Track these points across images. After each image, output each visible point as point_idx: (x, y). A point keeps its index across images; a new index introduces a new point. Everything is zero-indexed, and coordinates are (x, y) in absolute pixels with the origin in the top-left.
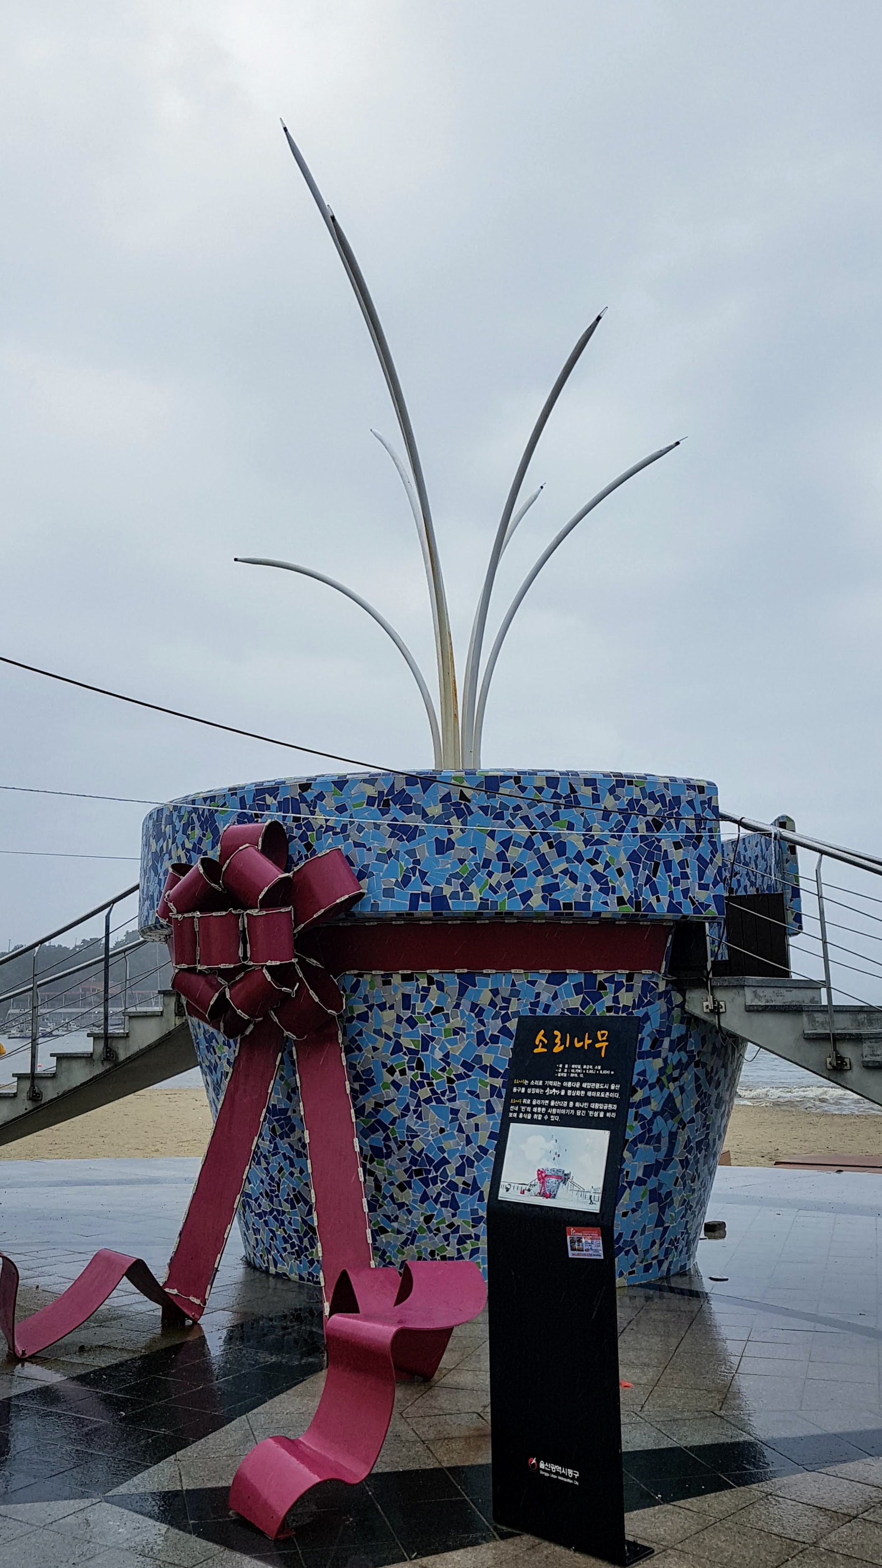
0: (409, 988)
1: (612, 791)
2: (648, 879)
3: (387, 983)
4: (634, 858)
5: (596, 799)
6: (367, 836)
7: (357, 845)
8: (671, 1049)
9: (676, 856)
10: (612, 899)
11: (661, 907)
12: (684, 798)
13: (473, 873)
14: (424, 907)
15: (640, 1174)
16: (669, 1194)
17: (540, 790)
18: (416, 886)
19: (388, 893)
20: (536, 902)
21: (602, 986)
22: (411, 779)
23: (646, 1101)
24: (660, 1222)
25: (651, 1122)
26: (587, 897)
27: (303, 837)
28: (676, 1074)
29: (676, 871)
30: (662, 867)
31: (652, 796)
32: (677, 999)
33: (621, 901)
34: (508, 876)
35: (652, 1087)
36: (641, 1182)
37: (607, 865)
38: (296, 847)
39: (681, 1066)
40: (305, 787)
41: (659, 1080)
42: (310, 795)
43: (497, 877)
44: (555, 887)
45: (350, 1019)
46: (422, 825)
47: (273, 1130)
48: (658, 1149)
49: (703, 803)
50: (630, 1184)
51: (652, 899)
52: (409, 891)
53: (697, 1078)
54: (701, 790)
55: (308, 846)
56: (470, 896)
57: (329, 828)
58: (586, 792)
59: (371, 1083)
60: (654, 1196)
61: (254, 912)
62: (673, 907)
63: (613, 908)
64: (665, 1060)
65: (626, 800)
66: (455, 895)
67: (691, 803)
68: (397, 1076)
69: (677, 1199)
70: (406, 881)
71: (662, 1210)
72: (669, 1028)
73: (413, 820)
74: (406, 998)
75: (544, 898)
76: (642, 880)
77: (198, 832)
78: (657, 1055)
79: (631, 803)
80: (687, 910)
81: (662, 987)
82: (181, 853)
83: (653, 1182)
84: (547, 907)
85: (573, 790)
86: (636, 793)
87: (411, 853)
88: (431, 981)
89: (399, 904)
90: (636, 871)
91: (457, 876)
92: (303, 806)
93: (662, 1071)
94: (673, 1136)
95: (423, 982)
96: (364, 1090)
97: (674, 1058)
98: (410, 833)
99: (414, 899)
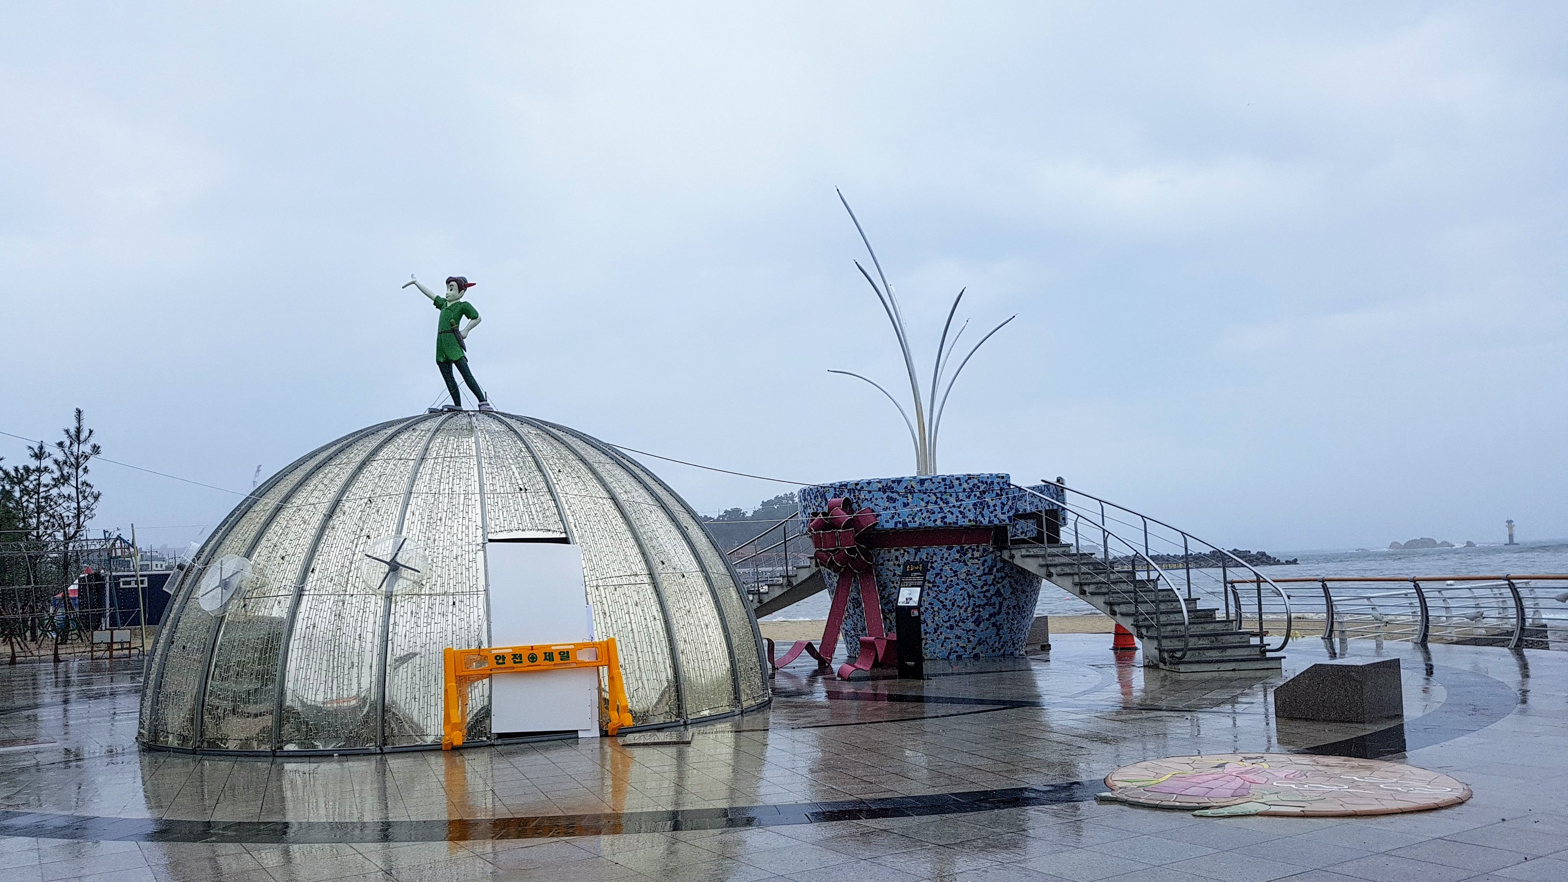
0: (898, 553)
1: (966, 481)
2: (981, 512)
3: (890, 552)
4: (975, 505)
5: (960, 485)
6: (879, 502)
7: (875, 505)
8: (997, 571)
9: (991, 503)
10: (967, 520)
11: (986, 522)
12: (995, 481)
13: (916, 514)
14: (900, 526)
15: (987, 616)
16: (1001, 625)
17: (939, 483)
18: (896, 519)
19: (887, 522)
20: (939, 523)
21: (967, 550)
22: (893, 482)
23: (988, 591)
24: (998, 635)
25: (991, 598)
26: (957, 520)
27: (857, 502)
28: (1000, 581)
29: (992, 509)
30: (986, 508)
31: (982, 482)
32: (999, 554)
33: (970, 521)
34: (929, 514)
35: (990, 585)
36: (987, 619)
37: (965, 508)
38: (855, 506)
39: (1003, 578)
40: (857, 484)
41: (992, 583)
42: (858, 487)
43: (925, 514)
44: (946, 517)
45: (878, 565)
46: (897, 497)
47: (854, 606)
48: (995, 608)
49: (1003, 482)
50: (983, 620)
51: (982, 519)
52: (894, 521)
53: (1010, 582)
54: (1003, 477)
55: (859, 506)
56: (915, 522)
57: (866, 499)
58: (956, 483)
59: (886, 587)
60: (994, 625)
61: (841, 531)
62: (990, 522)
63: (967, 523)
64: (995, 576)
65: (972, 484)
66: (910, 522)
67: (998, 483)
68: (895, 584)
69: (1005, 627)
70: (893, 517)
71: (998, 630)
72: (996, 564)
73: (895, 496)
74: (897, 558)
75: (942, 521)
76: (978, 513)
77: (820, 500)
78: (991, 574)
79: (974, 485)
80: (996, 522)
81: (991, 549)
82: (814, 507)
83: (993, 620)
84: (942, 524)
85: (952, 482)
86: (976, 482)
87: (894, 507)
88: (905, 551)
89: (891, 525)
90: (976, 509)
91: (911, 515)
92: (856, 491)
93: (994, 580)
94: (1001, 603)
95: (902, 552)
96: (884, 590)
97: (999, 575)
98: (894, 500)
99: (896, 523)
